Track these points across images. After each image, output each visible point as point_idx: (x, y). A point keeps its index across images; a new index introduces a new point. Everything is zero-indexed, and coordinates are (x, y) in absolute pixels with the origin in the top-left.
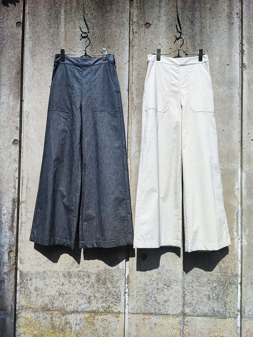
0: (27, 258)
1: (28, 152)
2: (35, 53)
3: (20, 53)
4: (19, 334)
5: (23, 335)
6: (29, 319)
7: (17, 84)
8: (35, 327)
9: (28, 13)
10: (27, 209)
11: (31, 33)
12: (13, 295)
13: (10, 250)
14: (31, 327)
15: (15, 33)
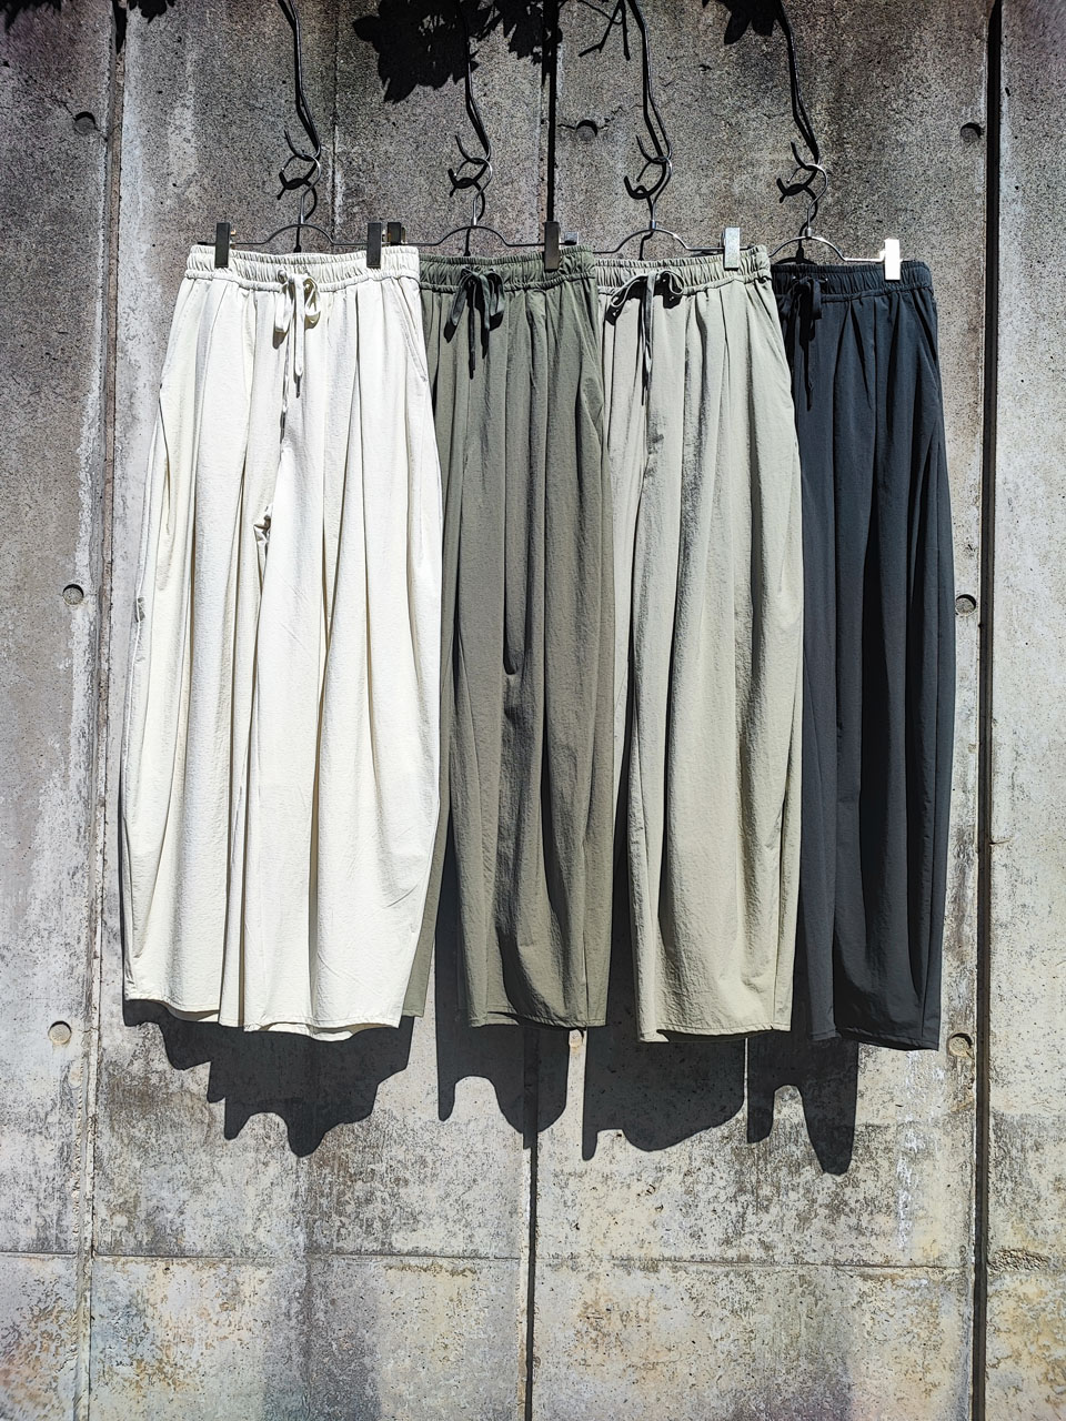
0: (1021, 1062)
1: (1017, 644)
2: (1039, 249)
3: (978, 249)
4: (995, 1361)
5: (1010, 1361)
6: (1034, 1303)
7: (968, 375)
8: (1055, 1331)
9: (1007, 89)
10: (1015, 872)
11: (1020, 168)
12: (970, 1208)
13: (951, 1032)
14: (1039, 1333)
15: (954, 168)
